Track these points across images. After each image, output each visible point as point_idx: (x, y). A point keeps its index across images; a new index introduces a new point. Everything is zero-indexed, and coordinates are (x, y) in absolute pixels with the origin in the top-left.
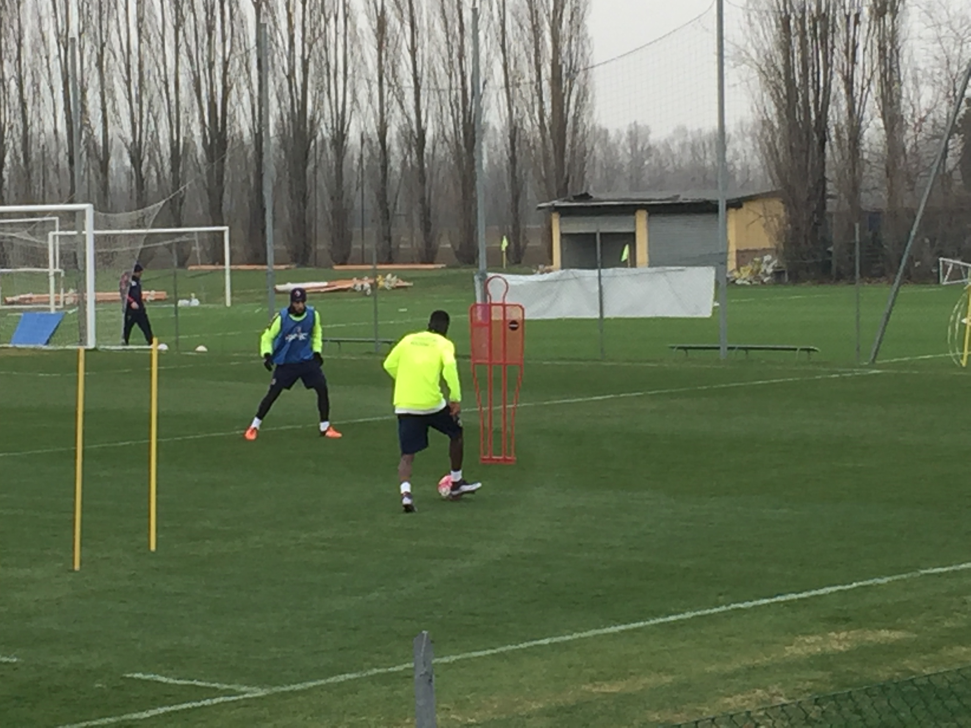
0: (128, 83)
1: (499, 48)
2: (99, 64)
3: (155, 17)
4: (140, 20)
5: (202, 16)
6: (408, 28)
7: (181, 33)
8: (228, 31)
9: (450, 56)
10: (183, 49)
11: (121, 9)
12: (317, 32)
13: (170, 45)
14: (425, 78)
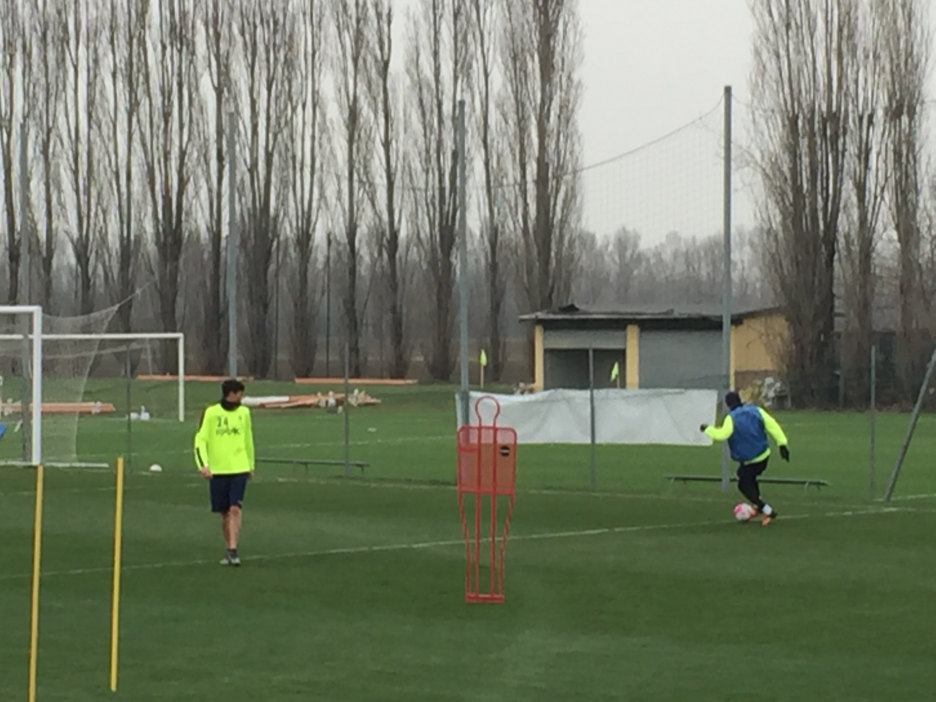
0: (76, 172)
1: (481, 143)
2: (45, 151)
3: (107, 101)
4: (91, 103)
5: (158, 100)
6: (382, 120)
7: (134, 119)
8: (186, 119)
9: (428, 151)
10: (136, 136)
11: (70, 92)
12: (283, 121)
13: (122, 132)
14: (399, 175)
